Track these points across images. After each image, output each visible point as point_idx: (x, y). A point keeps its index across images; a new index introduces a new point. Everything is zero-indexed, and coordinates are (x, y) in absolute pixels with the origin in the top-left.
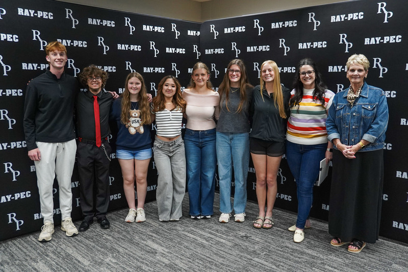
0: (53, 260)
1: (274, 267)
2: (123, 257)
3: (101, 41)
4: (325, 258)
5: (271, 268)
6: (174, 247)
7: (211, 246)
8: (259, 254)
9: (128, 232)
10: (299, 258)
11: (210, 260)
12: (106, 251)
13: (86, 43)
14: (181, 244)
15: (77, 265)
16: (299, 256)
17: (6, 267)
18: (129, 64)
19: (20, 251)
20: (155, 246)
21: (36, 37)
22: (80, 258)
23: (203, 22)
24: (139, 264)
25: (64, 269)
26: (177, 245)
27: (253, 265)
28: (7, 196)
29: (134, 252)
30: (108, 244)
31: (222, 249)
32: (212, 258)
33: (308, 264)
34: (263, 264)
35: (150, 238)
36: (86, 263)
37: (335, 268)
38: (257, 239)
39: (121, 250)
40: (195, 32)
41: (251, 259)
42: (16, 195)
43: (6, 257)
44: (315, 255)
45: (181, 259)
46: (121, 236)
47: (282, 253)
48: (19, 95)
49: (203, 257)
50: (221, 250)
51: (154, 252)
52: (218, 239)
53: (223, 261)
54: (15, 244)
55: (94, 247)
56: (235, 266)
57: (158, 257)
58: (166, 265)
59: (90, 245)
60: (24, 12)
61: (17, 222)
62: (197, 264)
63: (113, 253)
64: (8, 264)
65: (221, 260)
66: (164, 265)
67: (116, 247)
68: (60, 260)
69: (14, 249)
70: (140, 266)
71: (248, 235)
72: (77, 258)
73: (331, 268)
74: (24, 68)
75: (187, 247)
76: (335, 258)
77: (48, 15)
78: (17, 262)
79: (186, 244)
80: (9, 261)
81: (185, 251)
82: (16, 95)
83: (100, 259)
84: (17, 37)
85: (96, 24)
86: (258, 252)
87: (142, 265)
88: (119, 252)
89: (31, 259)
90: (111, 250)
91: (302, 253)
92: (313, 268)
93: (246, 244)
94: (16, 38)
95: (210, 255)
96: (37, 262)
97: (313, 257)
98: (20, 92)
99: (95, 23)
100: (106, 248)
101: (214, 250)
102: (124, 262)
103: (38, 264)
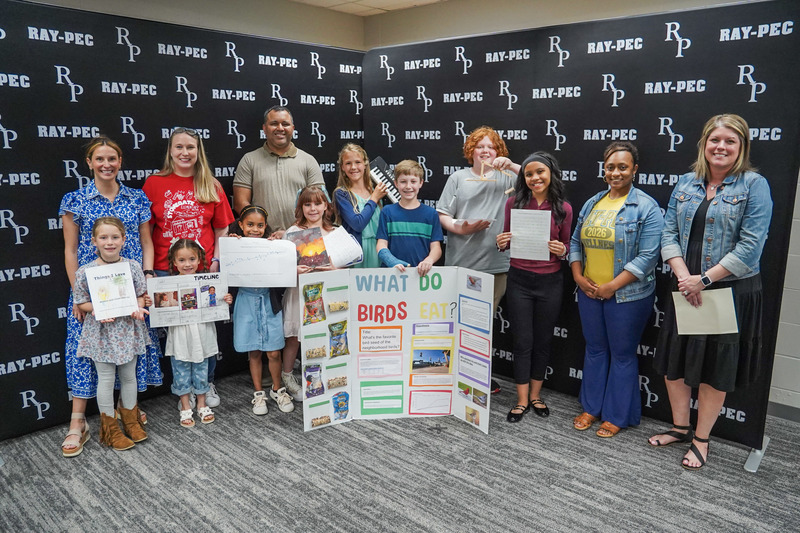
0: (97, 474)
1: (484, 485)
2: (220, 469)
3: (182, 83)
4: (572, 465)
5: (479, 487)
6: (311, 449)
7: (375, 447)
8: (459, 462)
9: (232, 423)
10: (529, 467)
11: (373, 474)
12: (191, 459)
13: (155, 87)
14: (323, 445)
15: (138, 484)
16: (528, 463)
17: (15, 487)
18: (233, 124)
19: (42, 456)
20: (277, 448)
21: (63, 78)
22: (144, 472)
23: (367, 49)
24: (247, 483)
25: (114, 491)
26: (317, 446)
27: (447, 483)
28: (18, 362)
29: (240, 460)
30: (195, 445)
31: (395, 452)
32: (376, 470)
33: (543, 478)
34: (465, 481)
35: (269, 434)
36: (154, 480)
37: (589, 484)
38: (457, 434)
39: (217, 456)
40: (352, 68)
41: (445, 472)
42: (33, 359)
43: (17, 467)
44: (556, 460)
45: (322, 473)
46: (220, 430)
47: (499, 459)
48: (33, 182)
49: (360, 468)
50: (392, 455)
51: (274, 460)
52: (388, 434)
53: (396, 476)
54: (35, 444)
55: (170, 451)
56: (416, 485)
57: (281, 470)
58: (294, 485)
59: (164, 446)
60: (39, 33)
61: (39, 405)
62: (348, 482)
63: (202, 463)
64: (20, 482)
65: (392, 474)
66: (291, 484)
67: (209, 450)
68: (109, 476)
69: (33, 453)
70: (249, 488)
71: (442, 426)
72: (139, 472)
73: (581, 485)
74: (41, 135)
75: (332, 450)
76: (589, 466)
77: (83, 39)
78: (36, 478)
79: (332, 444)
80: (22, 475)
81: (329, 458)
82: (28, 182)
83: (179, 473)
84: (27, 79)
85: (172, 54)
86: (458, 458)
87: (251, 484)
88: (213, 460)
89: (60, 472)
90: (199, 455)
91: (534, 458)
92: (552, 486)
93: (437, 443)
94: (26, 81)
95: (374, 465)
96: (70, 478)
97: (552, 465)
98: (36, 178)
99: (170, 51)
100: (191, 452)
101: (381, 454)
102: (220, 480)
103: (71, 482)
